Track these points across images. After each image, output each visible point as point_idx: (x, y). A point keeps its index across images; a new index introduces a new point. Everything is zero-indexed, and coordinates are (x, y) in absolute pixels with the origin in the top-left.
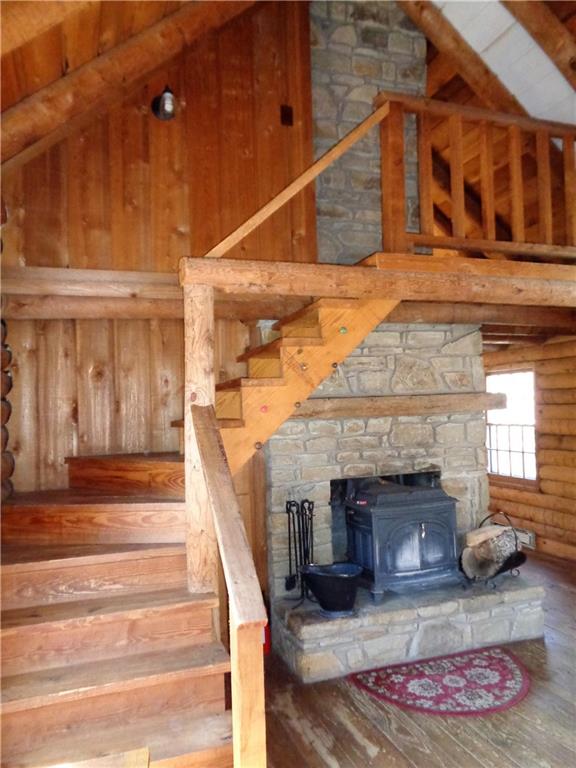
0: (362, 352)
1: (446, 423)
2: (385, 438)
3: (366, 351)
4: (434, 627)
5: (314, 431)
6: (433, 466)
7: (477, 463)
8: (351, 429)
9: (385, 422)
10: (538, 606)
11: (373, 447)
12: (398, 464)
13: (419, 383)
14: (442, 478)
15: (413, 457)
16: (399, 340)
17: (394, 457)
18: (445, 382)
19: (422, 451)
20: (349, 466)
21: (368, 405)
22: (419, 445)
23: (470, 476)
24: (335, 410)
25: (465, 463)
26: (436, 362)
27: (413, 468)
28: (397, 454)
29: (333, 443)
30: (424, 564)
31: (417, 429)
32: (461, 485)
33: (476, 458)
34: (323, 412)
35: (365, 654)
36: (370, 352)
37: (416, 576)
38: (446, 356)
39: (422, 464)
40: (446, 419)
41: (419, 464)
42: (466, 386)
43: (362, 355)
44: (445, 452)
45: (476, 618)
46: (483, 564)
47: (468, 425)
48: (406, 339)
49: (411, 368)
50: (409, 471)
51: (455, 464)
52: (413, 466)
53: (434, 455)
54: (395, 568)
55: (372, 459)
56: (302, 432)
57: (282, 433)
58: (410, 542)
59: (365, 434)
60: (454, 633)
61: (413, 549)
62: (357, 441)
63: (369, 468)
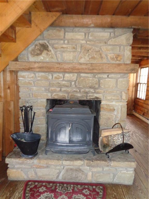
0: (64, 42)
1: (106, 78)
2: (73, 83)
3: (66, 42)
4: (71, 169)
5: (38, 77)
6: (97, 98)
7: (121, 99)
8: (56, 78)
9: (73, 76)
11: (67, 86)
12: (79, 95)
13: (92, 58)
14: (102, 103)
15: (87, 93)
16: (84, 37)
17: (77, 92)
18: (107, 58)
19: (92, 90)
20: (54, 94)
21: (57, 66)
22: (91, 87)
23: (117, 104)
24: (40, 68)
25: (113, 98)
26: (104, 48)
27: (87, 98)
28: (78, 91)
29: (47, 83)
30: (71, 141)
31: (90, 80)
32: (111, 108)
33: (121, 97)
34: (34, 68)
36: (68, 42)
37: (67, 146)
38: (110, 45)
39: (91, 96)
40: (106, 76)
41: (90, 96)
42: (119, 61)
43: (64, 43)
44: (104, 92)
45: (95, 170)
46: (105, 146)
47: (119, 80)
48: (88, 36)
49: (88, 50)
50: (85, 99)
51: (109, 98)
52: (87, 96)
53: (98, 93)
54: (56, 141)
55: (65, 91)
56: (32, 77)
57: (23, 77)
58: (64, 131)
59: (63, 80)
60: (82, 174)
61: (65, 134)
62: (59, 83)
63: (64, 95)
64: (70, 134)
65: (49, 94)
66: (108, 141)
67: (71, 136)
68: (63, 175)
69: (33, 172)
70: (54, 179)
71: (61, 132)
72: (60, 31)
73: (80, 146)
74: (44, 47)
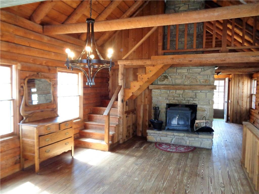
1: (200, 93)
2: (181, 95)
3: (177, 74)
5: (162, 92)
6: (194, 103)
7: (209, 104)
8: (171, 92)
9: (181, 91)
10: (210, 141)
11: (177, 97)
12: (184, 102)
13: (191, 82)
14: (198, 107)
15: (189, 101)
16: (187, 71)
17: (183, 100)
18: (200, 82)
19: (192, 99)
20: (171, 101)
21: (172, 87)
22: (191, 98)
23: (207, 107)
24: (164, 88)
25: (204, 103)
26: (198, 77)
27: (189, 104)
28: (184, 99)
29: (167, 95)
30: (178, 124)
31: (190, 94)
32: (203, 109)
33: (209, 103)
34: (161, 88)
35: (161, 139)
36: (178, 74)
37: (176, 126)
38: (201, 75)
39: (192, 102)
40: (200, 92)
41: (190, 102)
42: (207, 83)
43: (176, 75)
44: (199, 100)
45: (190, 139)
46: (196, 128)
47: (207, 94)
48: (189, 71)
49: (189, 78)
50: (187, 104)
51: (201, 104)
52: (189, 102)
53: (195, 101)
54: (171, 124)
55: (177, 100)
56: (159, 92)
57: (154, 92)
58: (175, 119)
59: (176, 94)
60: (184, 141)
61: (176, 120)
62: (173, 95)
63: (176, 102)
64: (178, 121)
65: (168, 101)
66: (198, 125)
67: (179, 122)
68: (174, 141)
69: (159, 138)
70: (170, 142)
72: (174, 69)
73: (183, 127)
74: (166, 77)
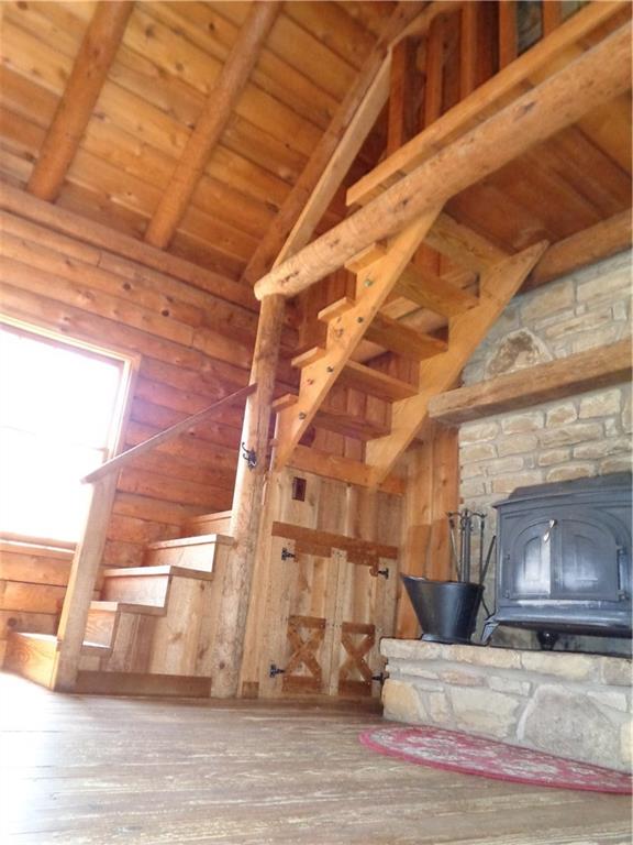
0: (575, 313)
3: (581, 309)
5: (507, 429)
8: (555, 419)
20: (552, 471)
29: (531, 442)
30: (558, 590)
34: (481, 396)
36: (586, 307)
37: (546, 610)
43: (575, 315)
54: (515, 593)
55: (587, 457)
56: (492, 433)
57: (470, 438)
62: (564, 433)
63: (583, 470)
65: (538, 476)
67: (559, 570)
68: (529, 722)
69: (442, 698)
71: (529, 558)
72: (560, 290)
74: (522, 344)
